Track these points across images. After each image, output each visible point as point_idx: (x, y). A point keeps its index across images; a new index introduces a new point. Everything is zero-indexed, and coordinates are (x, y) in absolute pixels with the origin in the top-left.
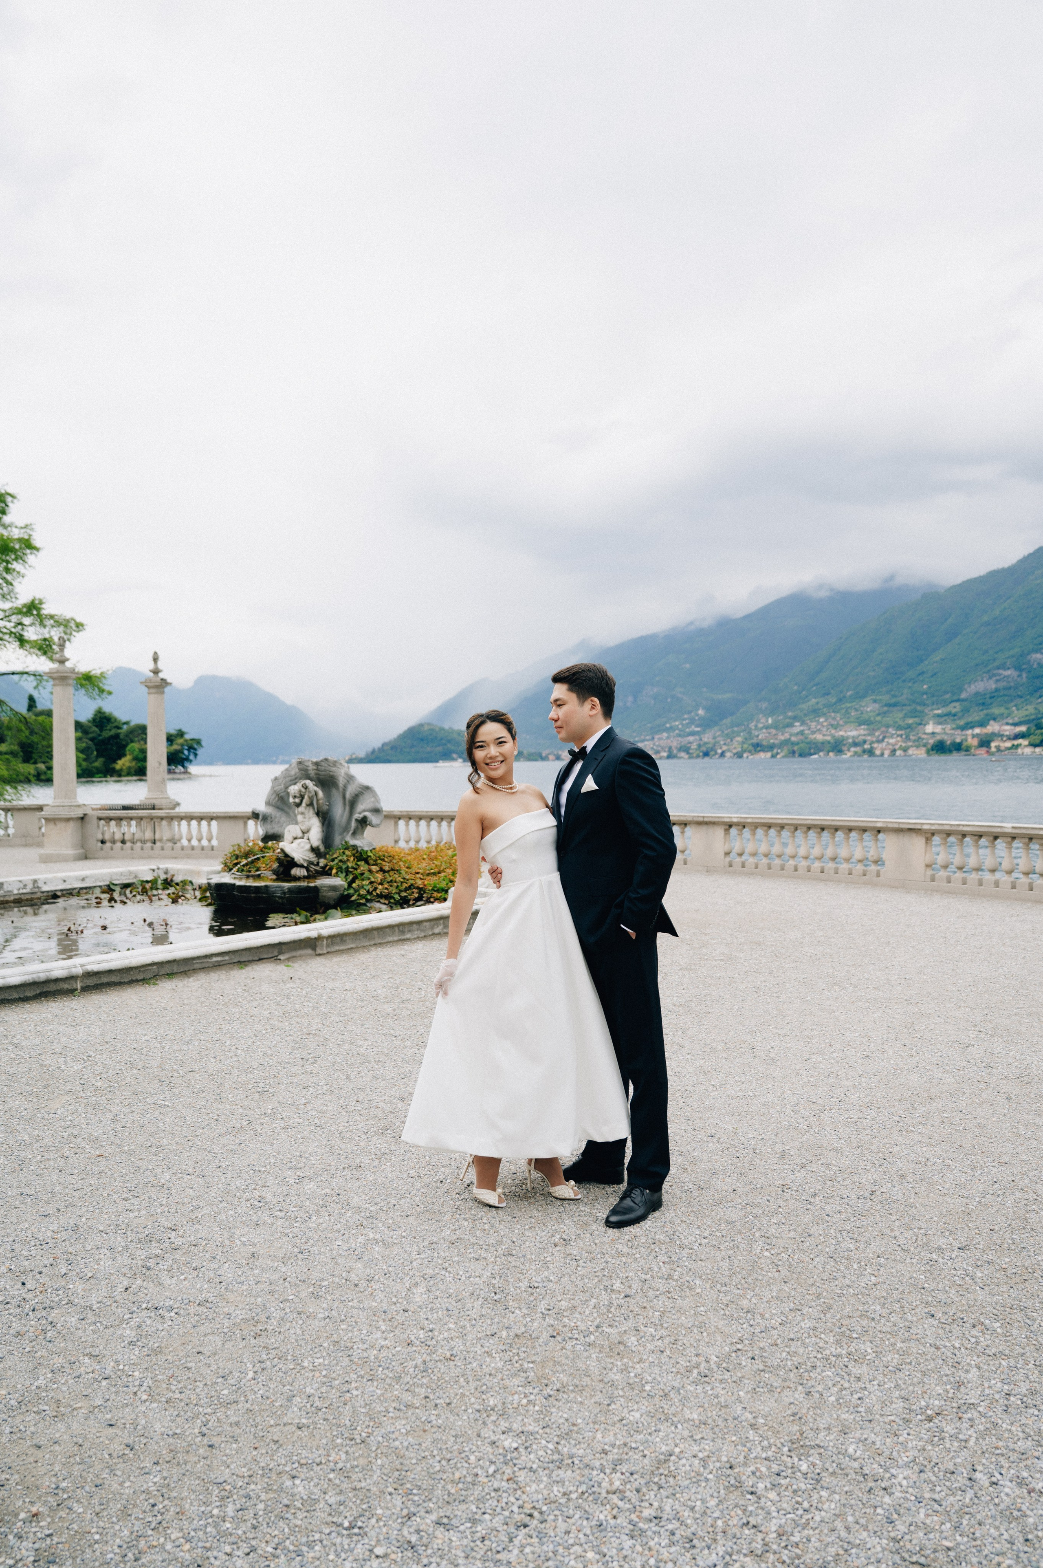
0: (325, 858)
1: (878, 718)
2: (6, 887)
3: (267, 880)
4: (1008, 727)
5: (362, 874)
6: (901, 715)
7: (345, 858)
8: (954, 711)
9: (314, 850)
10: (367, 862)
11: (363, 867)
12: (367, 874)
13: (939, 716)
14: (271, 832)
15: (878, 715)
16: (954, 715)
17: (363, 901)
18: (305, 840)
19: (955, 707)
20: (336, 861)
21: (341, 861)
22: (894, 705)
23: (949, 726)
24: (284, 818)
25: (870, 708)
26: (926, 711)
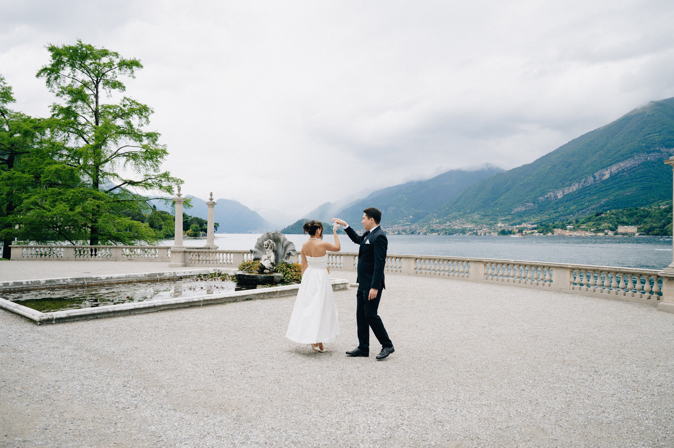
0: (276, 267)
2: (165, 274)
3: (255, 273)
5: (289, 272)
7: (283, 267)
9: (272, 263)
10: (290, 268)
11: (289, 270)
12: (290, 272)
14: (257, 257)
17: (289, 281)
18: (269, 260)
20: (280, 268)
21: (281, 268)
24: (261, 253)
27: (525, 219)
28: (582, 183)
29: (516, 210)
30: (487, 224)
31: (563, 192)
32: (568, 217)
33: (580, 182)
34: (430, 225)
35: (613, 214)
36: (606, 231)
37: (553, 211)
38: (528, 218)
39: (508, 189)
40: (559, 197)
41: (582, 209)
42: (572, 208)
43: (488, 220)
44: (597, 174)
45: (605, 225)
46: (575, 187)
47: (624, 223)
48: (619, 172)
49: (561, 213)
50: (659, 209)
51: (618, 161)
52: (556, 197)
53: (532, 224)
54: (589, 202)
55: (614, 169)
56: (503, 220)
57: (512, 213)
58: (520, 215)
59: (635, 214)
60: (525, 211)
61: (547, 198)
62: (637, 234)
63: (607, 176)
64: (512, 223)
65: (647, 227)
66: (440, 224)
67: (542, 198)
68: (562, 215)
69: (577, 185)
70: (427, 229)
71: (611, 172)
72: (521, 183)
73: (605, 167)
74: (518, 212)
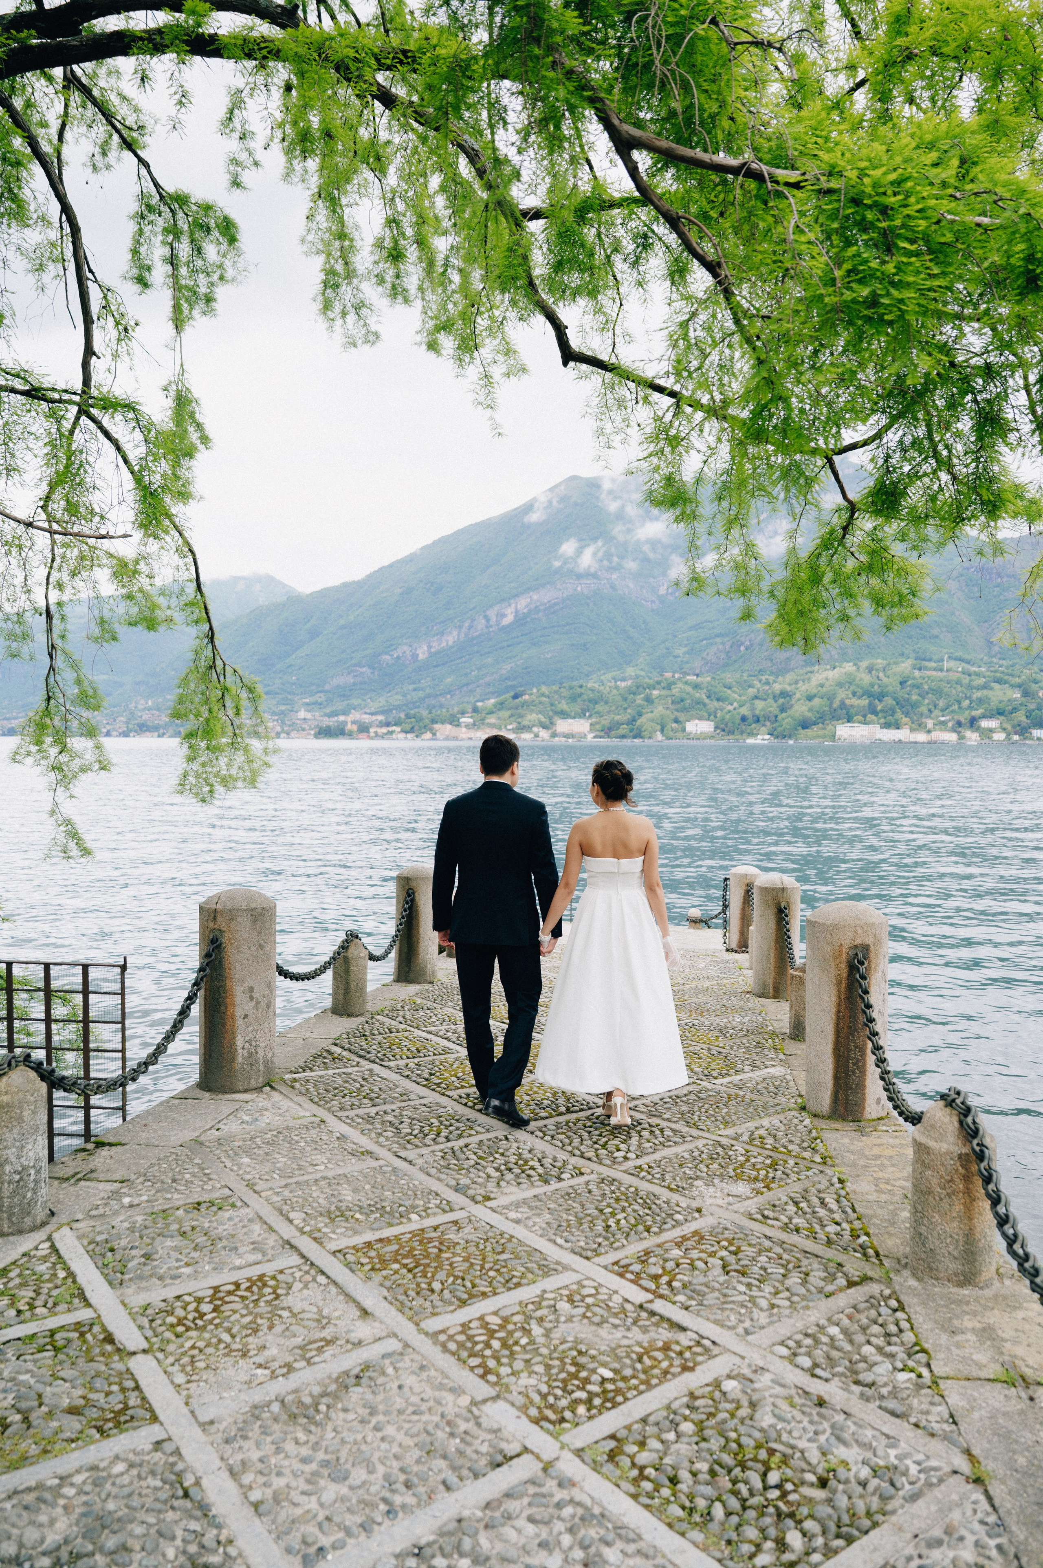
27: (355, 702)
28: (464, 630)
29: (335, 682)
30: (274, 713)
31: (430, 647)
32: (442, 700)
33: (460, 627)
34: (132, 713)
35: (543, 695)
36: (535, 729)
37: (411, 687)
38: (359, 701)
39: (314, 634)
40: (421, 657)
41: (467, 684)
42: (449, 680)
43: (274, 702)
44: (492, 613)
45: (532, 717)
46: (451, 638)
47: (564, 715)
48: (530, 611)
49: (428, 691)
50: (617, 687)
51: (529, 589)
52: (415, 656)
53: (372, 714)
54: (479, 669)
55: (522, 603)
56: (308, 704)
57: (327, 687)
58: (344, 693)
59: (580, 695)
60: (354, 684)
61: (398, 657)
62: (590, 736)
63: (509, 619)
64: (328, 710)
65: (606, 721)
66: (158, 710)
67: (388, 657)
68: (429, 696)
69: (455, 633)
70: (127, 723)
71: (517, 612)
72: (342, 622)
73: (506, 600)
74: (338, 686)
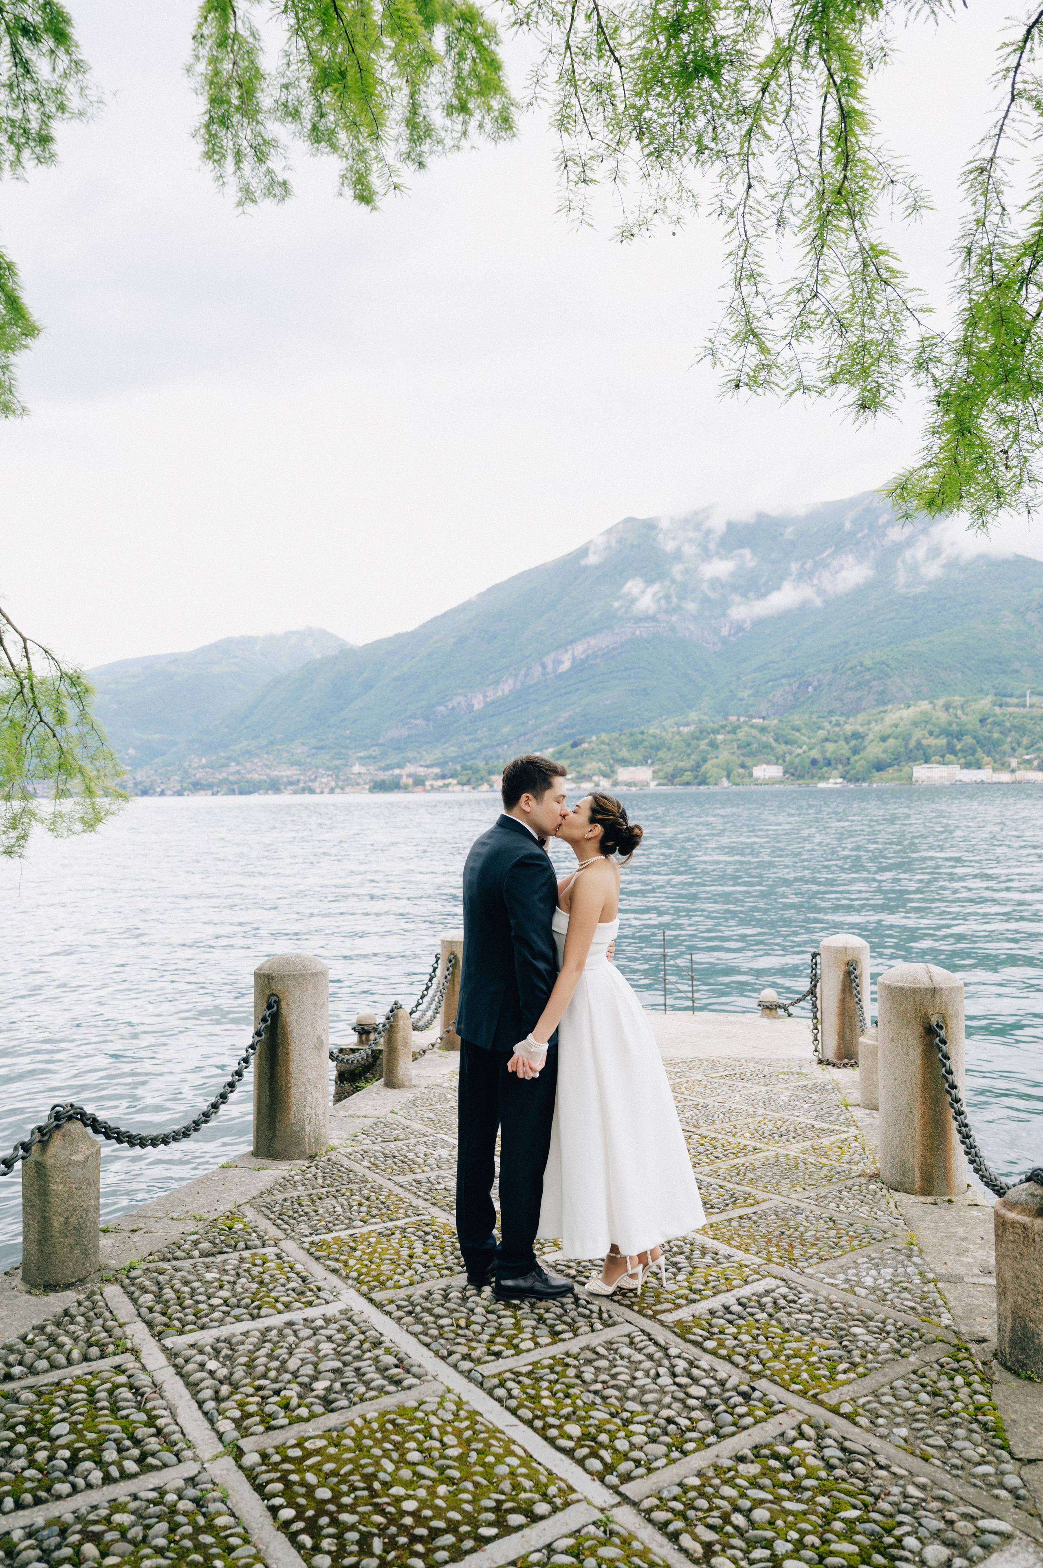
1: (308, 760)
4: (422, 769)
6: (328, 757)
8: (374, 754)
13: (361, 758)
15: (308, 756)
16: (375, 758)
19: (375, 751)
22: (322, 748)
23: (372, 768)
25: (299, 750)
26: (350, 753)
